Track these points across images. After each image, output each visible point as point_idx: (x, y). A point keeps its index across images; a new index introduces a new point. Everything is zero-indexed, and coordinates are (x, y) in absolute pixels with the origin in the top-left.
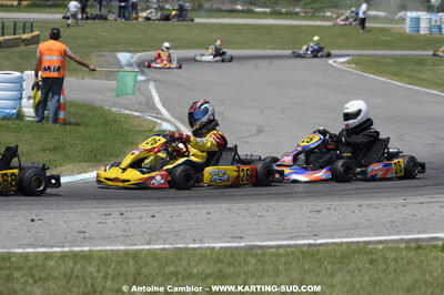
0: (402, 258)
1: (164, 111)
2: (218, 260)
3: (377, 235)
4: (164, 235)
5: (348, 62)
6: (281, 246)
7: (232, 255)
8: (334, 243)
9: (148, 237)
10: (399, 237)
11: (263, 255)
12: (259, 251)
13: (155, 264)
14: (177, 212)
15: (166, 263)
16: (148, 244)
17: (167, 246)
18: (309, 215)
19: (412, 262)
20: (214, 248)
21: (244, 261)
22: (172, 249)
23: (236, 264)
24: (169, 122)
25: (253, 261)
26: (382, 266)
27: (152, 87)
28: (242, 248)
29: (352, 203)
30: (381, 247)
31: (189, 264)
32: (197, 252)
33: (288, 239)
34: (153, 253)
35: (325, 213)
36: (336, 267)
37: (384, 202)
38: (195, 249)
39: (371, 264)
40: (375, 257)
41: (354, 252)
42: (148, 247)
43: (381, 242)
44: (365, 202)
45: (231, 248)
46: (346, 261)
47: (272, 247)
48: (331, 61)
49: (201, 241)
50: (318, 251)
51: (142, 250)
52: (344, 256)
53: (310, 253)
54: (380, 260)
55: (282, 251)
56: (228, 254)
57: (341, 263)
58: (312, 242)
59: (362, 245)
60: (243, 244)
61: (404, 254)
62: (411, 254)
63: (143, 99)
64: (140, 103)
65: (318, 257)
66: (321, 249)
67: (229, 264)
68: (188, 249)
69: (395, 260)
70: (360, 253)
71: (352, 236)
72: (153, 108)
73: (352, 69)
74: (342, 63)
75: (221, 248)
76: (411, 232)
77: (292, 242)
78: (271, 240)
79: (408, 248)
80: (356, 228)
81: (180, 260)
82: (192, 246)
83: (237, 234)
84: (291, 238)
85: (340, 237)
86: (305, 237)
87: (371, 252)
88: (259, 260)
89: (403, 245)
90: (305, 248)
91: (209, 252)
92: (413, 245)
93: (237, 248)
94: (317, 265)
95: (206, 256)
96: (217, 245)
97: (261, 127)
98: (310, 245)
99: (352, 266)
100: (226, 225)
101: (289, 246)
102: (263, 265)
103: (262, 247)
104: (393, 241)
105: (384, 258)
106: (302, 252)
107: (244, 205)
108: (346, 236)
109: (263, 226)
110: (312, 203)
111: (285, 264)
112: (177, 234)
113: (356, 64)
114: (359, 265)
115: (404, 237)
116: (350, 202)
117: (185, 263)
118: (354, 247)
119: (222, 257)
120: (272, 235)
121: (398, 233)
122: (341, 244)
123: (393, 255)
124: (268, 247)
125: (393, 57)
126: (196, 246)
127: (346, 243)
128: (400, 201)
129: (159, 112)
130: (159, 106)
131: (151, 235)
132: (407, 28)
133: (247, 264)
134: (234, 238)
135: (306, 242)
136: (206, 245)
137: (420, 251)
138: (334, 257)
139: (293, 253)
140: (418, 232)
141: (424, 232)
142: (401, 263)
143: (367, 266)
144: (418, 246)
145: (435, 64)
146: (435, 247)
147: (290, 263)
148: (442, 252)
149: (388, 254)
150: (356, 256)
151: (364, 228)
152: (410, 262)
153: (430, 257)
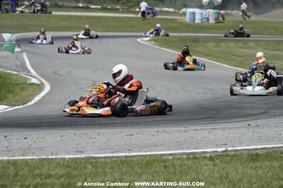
0: (184, 165)
1: (32, 71)
2: (68, 166)
3: (168, 150)
4: (33, 150)
5: (150, 40)
6: (108, 157)
7: (76, 163)
8: (141, 155)
9: (22, 152)
10: (183, 151)
11: (96, 163)
12: (94, 160)
13: (27, 169)
14: (41, 136)
15: (34, 168)
16: (23, 155)
17: (35, 157)
18: (126, 137)
19: (191, 167)
20: (65, 158)
21: (85, 166)
22: (38, 159)
23: (79, 169)
24: (36, 78)
25: (90, 166)
26: (172, 170)
27: (25, 55)
28: (83, 158)
29: (153, 130)
30: (171, 158)
31: (48, 169)
32: (54, 161)
33: (112, 153)
34: (26, 162)
35: (136, 136)
36: (143, 170)
37: (173, 129)
38: (52, 159)
39: (165, 168)
40: (167, 164)
41: (154, 161)
42: (22, 158)
43: (171, 155)
44: (161, 129)
45: (76, 158)
46: (149, 167)
47: (102, 158)
48: (139, 40)
49: (57, 154)
50: (131, 161)
51: (18, 160)
52: (148, 163)
53: (126, 162)
54: (171, 166)
55: (108, 160)
56: (74, 162)
57: (146, 168)
58: (127, 154)
59: (159, 157)
60: (83, 156)
61: (186, 162)
62: (190, 162)
63: (19, 64)
64: (17, 66)
65: (131, 164)
66: (133, 159)
67: (75, 169)
68: (48, 159)
69: (180, 166)
70: (158, 162)
71: (153, 151)
72: (25, 69)
73: (152, 44)
74: (147, 41)
75: (69, 159)
76: (190, 148)
77: (115, 155)
78: (101, 153)
79: (188, 159)
80: (155, 145)
81: (43, 166)
82: (51, 157)
83: (80, 149)
84: (114, 152)
85: (146, 152)
86: (123, 151)
87: (165, 161)
88: (93, 166)
89: (185, 157)
90: (123, 159)
91: (61, 161)
92: (191, 156)
93: (79, 158)
94: (131, 169)
95: (60, 163)
96: (67, 157)
97: (95, 81)
98: (126, 157)
99: (153, 170)
100: (72, 144)
101: (113, 157)
102: (96, 169)
103: (95, 158)
104: (178, 154)
105: (173, 164)
106: (121, 161)
107: (84, 131)
108: (149, 151)
109: (96, 144)
110: (128, 130)
111: (110, 169)
112: (41, 149)
113: (155, 41)
114: (158, 169)
115: (185, 151)
116: (152, 129)
117: (46, 168)
118: (154, 158)
119: (70, 164)
120: (102, 150)
121: (182, 149)
122: (146, 156)
123: (178, 163)
124: (99, 158)
125: (178, 37)
126: (54, 157)
127: (149, 155)
128: (183, 128)
129: (29, 72)
130: (29, 67)
131: (24, 150)
132: (187, 19)
133: (86, 169)
134: (77, 152)
135: (124, 154)
136: (60, 157)
137: (196, 160)
138: (142, 164)
139: (115, 161)
140: (195, 149)
141: (198, 148)
142: (183, 168)
143: (162, 170)
144: (194, 157)
145: (204, 42)
146: (205, 157)
147: (113, 168)
148: (209, 160)
149: (176, 162)
150: (156, 163)
151: (161, 146)
152: (189, 167)
153: (202, 164)
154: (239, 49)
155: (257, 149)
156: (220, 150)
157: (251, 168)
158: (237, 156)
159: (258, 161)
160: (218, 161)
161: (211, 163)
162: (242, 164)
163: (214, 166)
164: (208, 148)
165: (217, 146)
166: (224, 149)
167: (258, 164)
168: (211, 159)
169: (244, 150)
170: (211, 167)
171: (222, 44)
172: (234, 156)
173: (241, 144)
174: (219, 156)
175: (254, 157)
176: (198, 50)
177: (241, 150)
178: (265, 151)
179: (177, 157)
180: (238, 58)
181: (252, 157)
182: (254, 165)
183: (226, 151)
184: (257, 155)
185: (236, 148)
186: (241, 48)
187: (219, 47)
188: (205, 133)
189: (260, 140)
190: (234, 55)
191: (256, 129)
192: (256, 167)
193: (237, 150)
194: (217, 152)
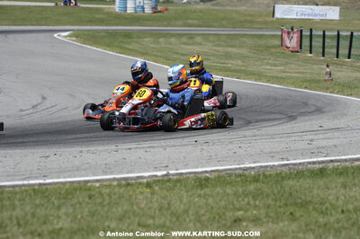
0: (115, 194)
3: (94, 175)
5: (69, 36)
6: (16, 186)
8: (58, 183)
10: (113, 177)
11: (2, 193)
18: (40, 159)
19: (123, 197)
26: (99, 200)
29: (75, 150)
30: (98, 185)
33: (23, 180)
35: (52, 158)
36: (61, 202)
37: (100, 148)
39: (90, 198)
40: (93, 193)
41: (75, 189)
43: (98, 181)
44: (84, 149)
46: (70, 197)
47: (9, 187)
48: (56, 35)
50: (47, 189)
52: (68, 192)
53: (40, 191)
54: (97, 195)
55: (17, 189)
57: (65, 198)
58: (42, 181)
59: (82, 184)
61: (116, 190)
62: (122, 190)
65: (47, 194)
66: (49, 187)
69: (109, 195)
70: (80, 190)
71: (75, 177)
73: (72, 41)
74: (65, 37)
76: (122, 172)
77: (25, 182)
78: (8, 181)
79: (119, 185)
80: (77, 169)
84: (25, 179)
85: (65, 178)
86: (36, 178)
87: (89, 189)
89: (115, 183)
90: (36, 187)
92: (124, 182)
94: (46, 200)
98: (40, 185)
99: (75, 200)
101: (24, 185)
104: (107, 180)
105: (100, 193)
106: (34, 190)
108: (70, 177)
109: (2, 169)
110: (41, 150)
111: (20, 200)
113: (77, 37)
114: (81, 200)
115: (116, 176)
116: (73, 149)
118: (76, 185)
120: (9, 176)
121: (112, 173)
123: (107, 191)
125: (106, 31)
127: (69, 182)
128: (113, 147)
132: (117, 8)
135: (37, 182)
137: (129, 187)
138: (60, 193)
139: (26, 191)
140: (128, 173)
141: (131, 172)
142: (113, 197)
143: (87, 200)
144: (128, 183)
145: (139, 37)
146: (140, 184)
147: (24, 200)
148: (146, 187)
149: (104, 191)
150: (78, 193)
151: (84, 170)
152: (121, 197)
153: (138, 192)
154: (182, 46)
155: (206, 172)
156: (159, 173)
157: (199, 196)
158: (180, 181)
159: (208, 187)
160: (157, 188)
161: (148, 190)
162: (187, 191)
163: (152, 194)
164: (146, 171)
165: (156, 169)
166: (165, 173)
167: (207, 190)
168: (148, 185)
169: (190, 173)
170: (149, 195)
171: (161, 40)
172: (178, 181)
173: (186, 166)
174: (159, 181)
175: (202, 182)
176: (131, 47)
177: (186, 174)
178: (216, 174)
179: (105, 183)
180: (182, 57)
181: (200, 182)
182: (203, 192)
183: (167, 175)
184: (207, 179)
185: (179, 171)
186: (185, 44)
187: (158, 43)
188: (141, 153)
189: (209, 160)
190: (177, 53)
191: (205, 147)
192: (205, 194)
193: (181, 174)
194: (156, 176)
